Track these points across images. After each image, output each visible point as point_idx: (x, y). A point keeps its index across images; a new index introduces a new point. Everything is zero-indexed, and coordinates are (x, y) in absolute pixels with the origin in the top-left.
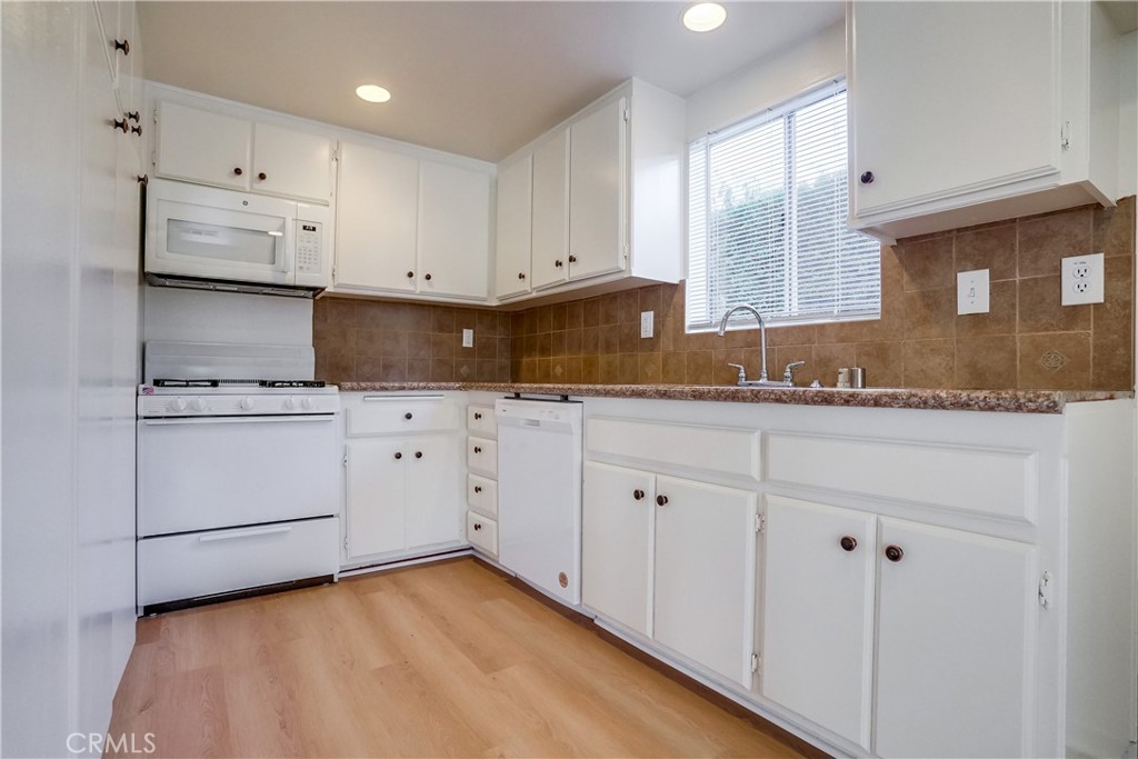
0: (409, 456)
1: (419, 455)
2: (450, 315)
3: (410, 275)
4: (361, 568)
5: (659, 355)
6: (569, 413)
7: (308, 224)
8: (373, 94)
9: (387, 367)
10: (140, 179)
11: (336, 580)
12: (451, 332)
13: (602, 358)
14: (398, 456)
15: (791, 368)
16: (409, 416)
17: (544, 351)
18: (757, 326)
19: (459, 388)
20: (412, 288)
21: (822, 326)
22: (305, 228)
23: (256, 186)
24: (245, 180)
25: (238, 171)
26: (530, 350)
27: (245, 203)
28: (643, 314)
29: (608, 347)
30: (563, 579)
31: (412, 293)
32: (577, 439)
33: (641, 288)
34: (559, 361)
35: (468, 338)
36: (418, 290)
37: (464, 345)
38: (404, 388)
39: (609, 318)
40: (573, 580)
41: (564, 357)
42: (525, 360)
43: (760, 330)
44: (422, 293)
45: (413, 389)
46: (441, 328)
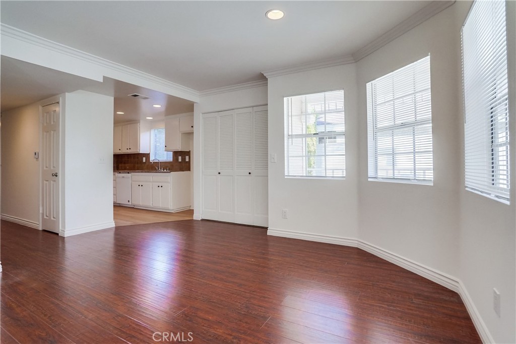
5: (146, 165)
6: (129, 175)
13: (136, 165)
15: (163, 168)
17: (124, 163)
26: (121, 163)
28: (143, 158)
29: (138, 163)
30: (129, 201)
32: (130, 179)
33: (142, 154)
34: (127, 166)
39: (138, 158)
40: (130, 202)
42: (120, 165)
43: (159, 162)
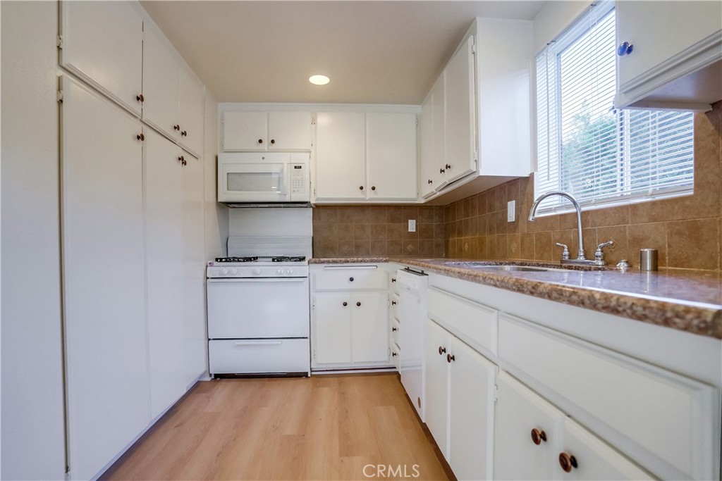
0: (352, 305)
1: (359, 304)
2: (400, 211)
3: (361, 188)
4: (327, 371)
5: (519, 234)
7: (296, 165)
8: (319, 80)
9: (358, 247)
10: (180, 159)
11: (309, 376)
12: (400, 222)
13: (488, 238)
14: (345, 304)
15: (602, 248)
16: (352, 279)
17: (460, 233)
18: (574, 210)
19: (386, 261)
20: (364, 197)
21: (635, 206)
22: (295, 167)
23: (270, 148)
24: (265, 145)
25: (260, 141)
26: (453, 233)
27: (263, 158)
28: (509, 203)
29: (491, 230)
30: (419, 403)
31: (364, 199)
33: (508, 182)
34: (467, 240)
35: (412, 226)
36: (369, 197)
37: (409, 231)
38: (348, 262)
39: (491, 208)
41: (469, 237)
42: (451, 239)
43: (577, 213)
44: (370, 199)
45: (354, 262)
46: (393, 220)
